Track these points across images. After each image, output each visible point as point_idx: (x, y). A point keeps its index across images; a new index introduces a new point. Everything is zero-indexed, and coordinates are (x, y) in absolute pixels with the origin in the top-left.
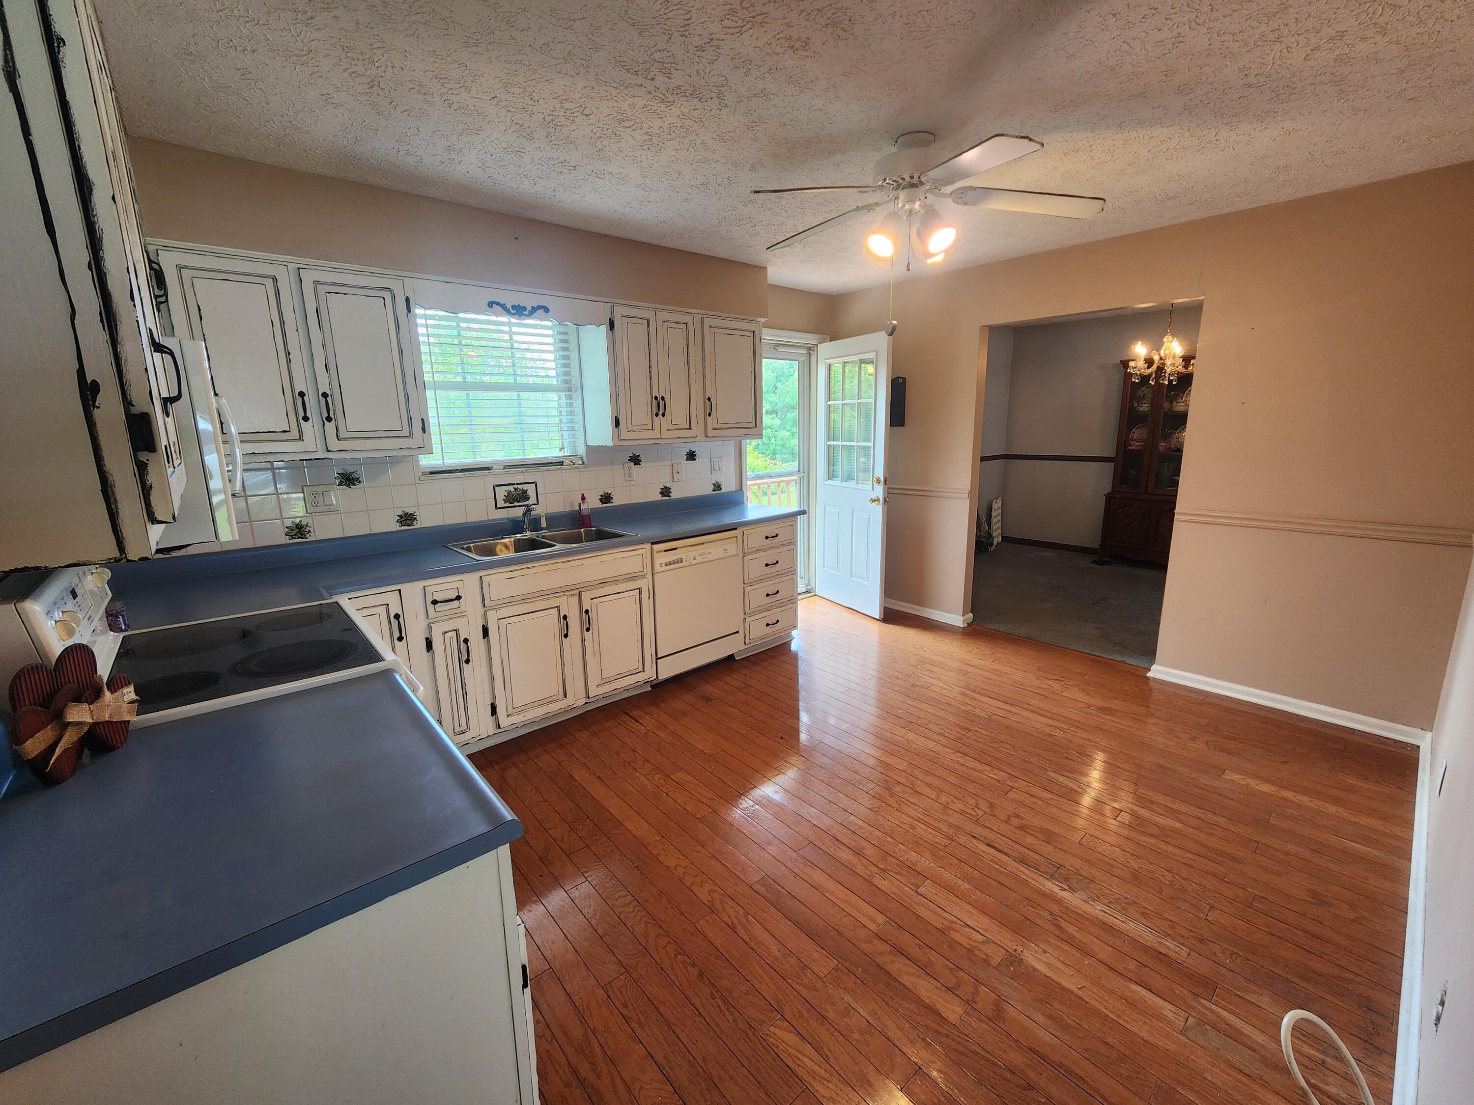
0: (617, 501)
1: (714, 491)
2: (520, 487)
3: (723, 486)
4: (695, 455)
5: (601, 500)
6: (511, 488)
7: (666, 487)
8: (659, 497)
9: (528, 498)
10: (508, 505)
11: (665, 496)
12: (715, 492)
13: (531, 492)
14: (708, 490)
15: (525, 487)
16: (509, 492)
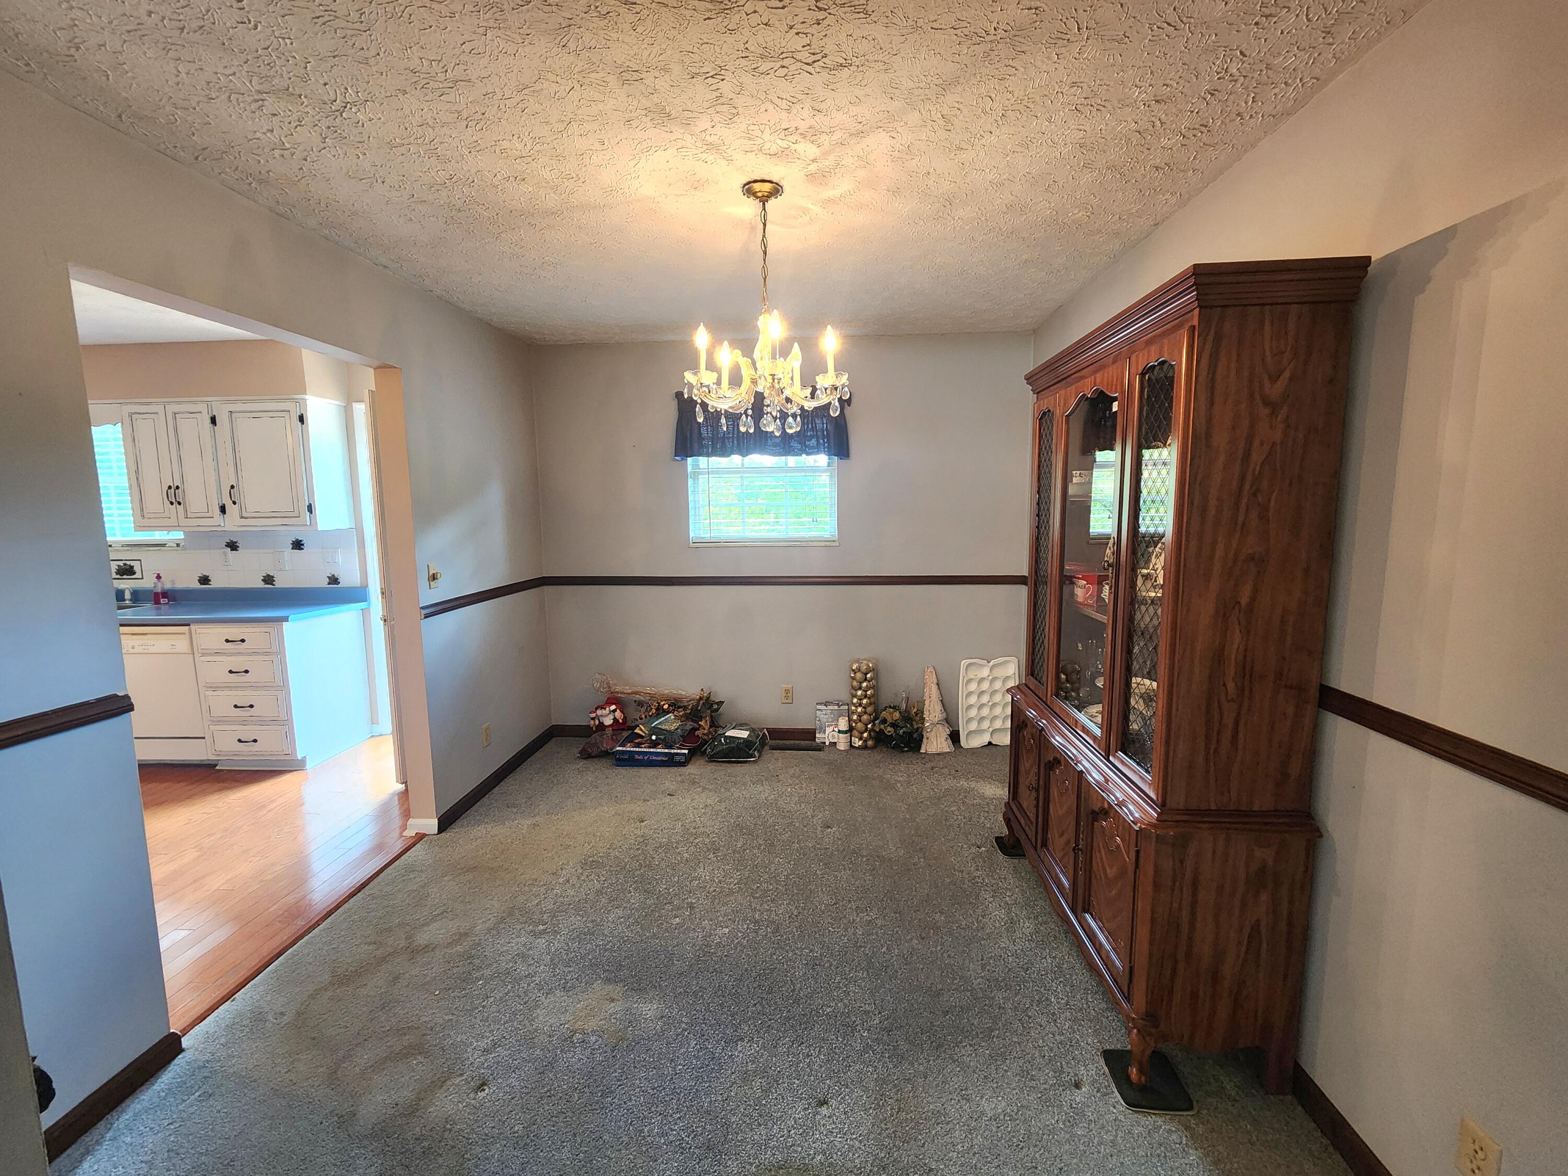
0: (216, 583)
1: (329, 584)
2: (128, 563)
3: (340, 580)
4: (303, 545)
5: (200, 581)
6: (121, 563)
7: (268, 575)
8: (261, 585)
9: (134, 573)
10: (118, 576)
11: (268, 584)
12: (331, 586)
13: (137, 568)
14: (324, 583)
15: (132, 563)
16: (119, 566)
